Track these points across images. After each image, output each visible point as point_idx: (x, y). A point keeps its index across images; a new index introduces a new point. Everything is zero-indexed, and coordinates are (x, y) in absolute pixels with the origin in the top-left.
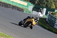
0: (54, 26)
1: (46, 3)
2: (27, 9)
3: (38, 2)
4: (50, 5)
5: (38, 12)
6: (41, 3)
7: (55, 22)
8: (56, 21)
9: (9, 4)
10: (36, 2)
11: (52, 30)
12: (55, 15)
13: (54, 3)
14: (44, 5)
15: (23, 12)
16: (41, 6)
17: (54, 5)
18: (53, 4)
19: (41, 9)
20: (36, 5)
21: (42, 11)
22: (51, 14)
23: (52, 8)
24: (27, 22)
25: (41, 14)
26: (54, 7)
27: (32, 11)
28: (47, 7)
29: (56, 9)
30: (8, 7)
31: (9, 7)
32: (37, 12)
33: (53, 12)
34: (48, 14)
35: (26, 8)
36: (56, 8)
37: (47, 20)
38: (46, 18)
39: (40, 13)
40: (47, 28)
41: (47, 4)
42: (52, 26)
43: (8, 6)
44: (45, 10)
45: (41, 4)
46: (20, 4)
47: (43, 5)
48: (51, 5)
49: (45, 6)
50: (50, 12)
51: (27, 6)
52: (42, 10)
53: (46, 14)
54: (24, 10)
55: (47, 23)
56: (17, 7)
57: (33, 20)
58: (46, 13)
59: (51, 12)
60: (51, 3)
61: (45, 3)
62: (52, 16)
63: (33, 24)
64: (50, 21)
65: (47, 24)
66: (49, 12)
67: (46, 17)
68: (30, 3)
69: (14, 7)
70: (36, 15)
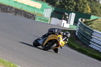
0: (90, 44)
1: (75, 3)
2: (42, 15)
3: (60, 3)
4: (81, 7)
5: (61, 19)
6: (66, 4)
7: (92, 38)
8: (92, 35)
9: (9, 7)
10: (58, 3)
11: (86, 52)
12: (90, 24)
13: (90, 3)
14: (71, 7)
15: (35, 19)
16: (65, 8)
17: (89, 8)
18: (87, 5)
19: (66, 14)
20: (57, 7)
21: (67, 17)
22: (84, 23)
23: (85, 12)
24: (50, 41)
25: (67, 23)
26: (89, 11)
27: (51, 17)
28: (76, 10)
29: (92, 14)
30: (7, 12)
31: (9, 12)
32: (59, 19)
33: (87, 20)
34: (79, 23)
35: (39, 13)
36: (93, 12)
37: (77, 34)
38: (76, 31)
39: (64, 22)
40: (78, 48)
41: (77, 6)
42: (85, 45)
43: (7, 9)
44: (73, 15)
45: (66, 6)
46: (28, 6)
47: (69, 7)
48: (83, 7)
49: (73, 9)
50: (82, 20)
51: (42, 10)
52: (69, 16)
53: (76, 22)
54: (35, 16)
55: (76, 39)
56: (24, 11)
57: (61, 36)
58: (74, 22)
59: (84, 20)
60: (85, 3)
61: (72, 4)
62: (86, 27)
63: (60, 44)
64: (83, 36)
65: (77, 41)
66: (80, 20)
67: (75, 28)
68: (46, 5)
69: (18, 12)
70: (58, 25)
